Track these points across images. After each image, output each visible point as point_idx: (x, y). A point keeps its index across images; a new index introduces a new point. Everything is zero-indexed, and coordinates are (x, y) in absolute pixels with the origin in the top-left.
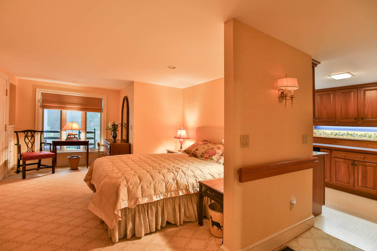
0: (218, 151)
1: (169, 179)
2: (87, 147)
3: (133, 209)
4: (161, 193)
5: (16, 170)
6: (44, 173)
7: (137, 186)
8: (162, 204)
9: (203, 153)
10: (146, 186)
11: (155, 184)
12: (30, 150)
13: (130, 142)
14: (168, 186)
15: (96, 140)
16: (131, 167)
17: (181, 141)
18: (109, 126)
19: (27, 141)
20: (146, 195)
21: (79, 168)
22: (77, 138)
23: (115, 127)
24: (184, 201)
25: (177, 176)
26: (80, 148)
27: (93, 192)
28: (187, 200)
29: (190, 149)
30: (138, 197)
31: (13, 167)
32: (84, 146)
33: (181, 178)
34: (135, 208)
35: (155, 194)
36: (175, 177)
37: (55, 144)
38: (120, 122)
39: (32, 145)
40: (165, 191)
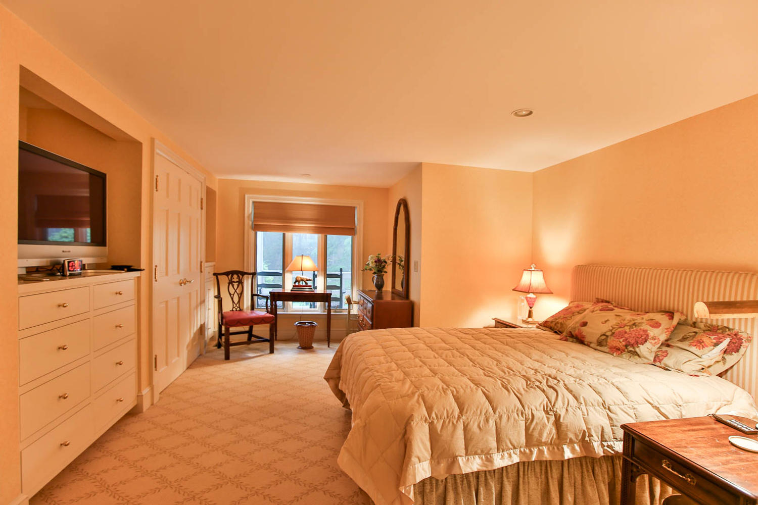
0: (653, 332)
1: (534, 408)
2: (328, 306)
3: (442, 481)
4: (515, 448)
5: (216, 342)
6: (257, 351)
7: (453, 423)
8: (515, 475)
9: (604, 335)
10: (476, 424)
11: (498, 421)
12: (236, 307)
13: (413, 297)
14: (533, 429)
15: (343, 292)
16: (430, 366)
17: (530, 298)
18: (368, 262)
19: (232, 291)
20: (477, 449)
21: (314, 345)
22: (310, 286)
23: (380, 265)
24: (574, 474)
25: (555, 403)
26: (315, 307)
27: (342, 405)
28: (582, 472)
29: (560, 321)
30: (457, 454)
31: (213, 335)
32: (323, 303)
33: (567, 410)
34: (446, 479)
35: (498, 449)
36: (549, 404)
37: (275, 297)
38: (391, 254)
39: (240, 298)
40: (525, 441)
